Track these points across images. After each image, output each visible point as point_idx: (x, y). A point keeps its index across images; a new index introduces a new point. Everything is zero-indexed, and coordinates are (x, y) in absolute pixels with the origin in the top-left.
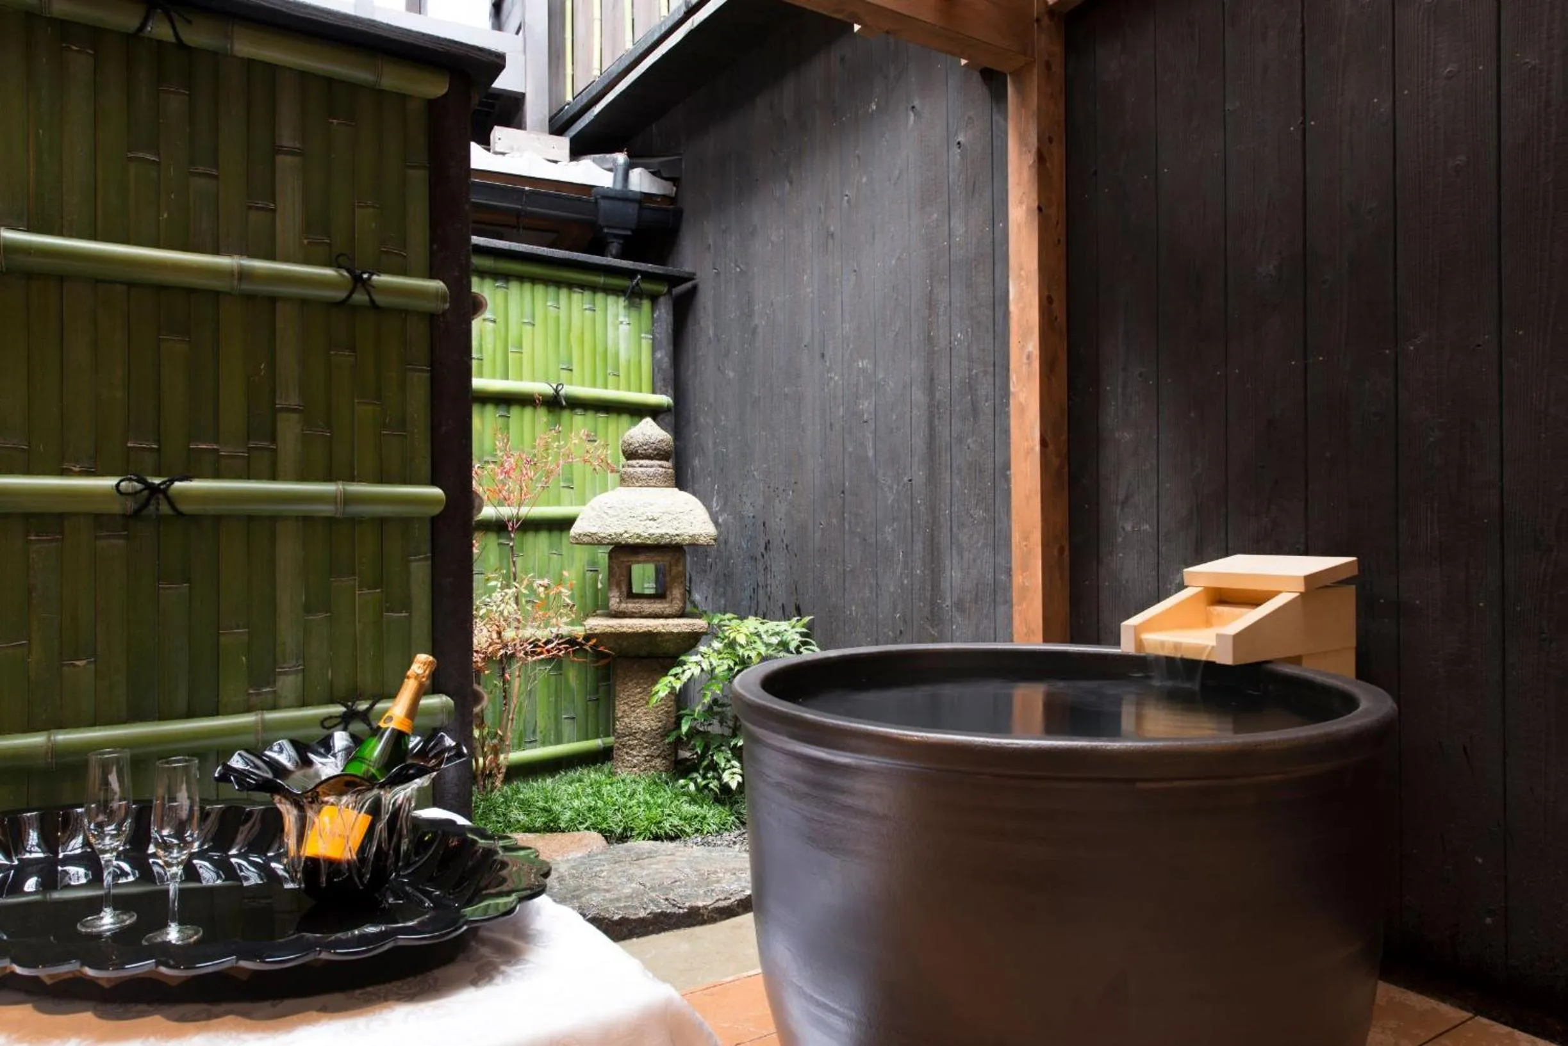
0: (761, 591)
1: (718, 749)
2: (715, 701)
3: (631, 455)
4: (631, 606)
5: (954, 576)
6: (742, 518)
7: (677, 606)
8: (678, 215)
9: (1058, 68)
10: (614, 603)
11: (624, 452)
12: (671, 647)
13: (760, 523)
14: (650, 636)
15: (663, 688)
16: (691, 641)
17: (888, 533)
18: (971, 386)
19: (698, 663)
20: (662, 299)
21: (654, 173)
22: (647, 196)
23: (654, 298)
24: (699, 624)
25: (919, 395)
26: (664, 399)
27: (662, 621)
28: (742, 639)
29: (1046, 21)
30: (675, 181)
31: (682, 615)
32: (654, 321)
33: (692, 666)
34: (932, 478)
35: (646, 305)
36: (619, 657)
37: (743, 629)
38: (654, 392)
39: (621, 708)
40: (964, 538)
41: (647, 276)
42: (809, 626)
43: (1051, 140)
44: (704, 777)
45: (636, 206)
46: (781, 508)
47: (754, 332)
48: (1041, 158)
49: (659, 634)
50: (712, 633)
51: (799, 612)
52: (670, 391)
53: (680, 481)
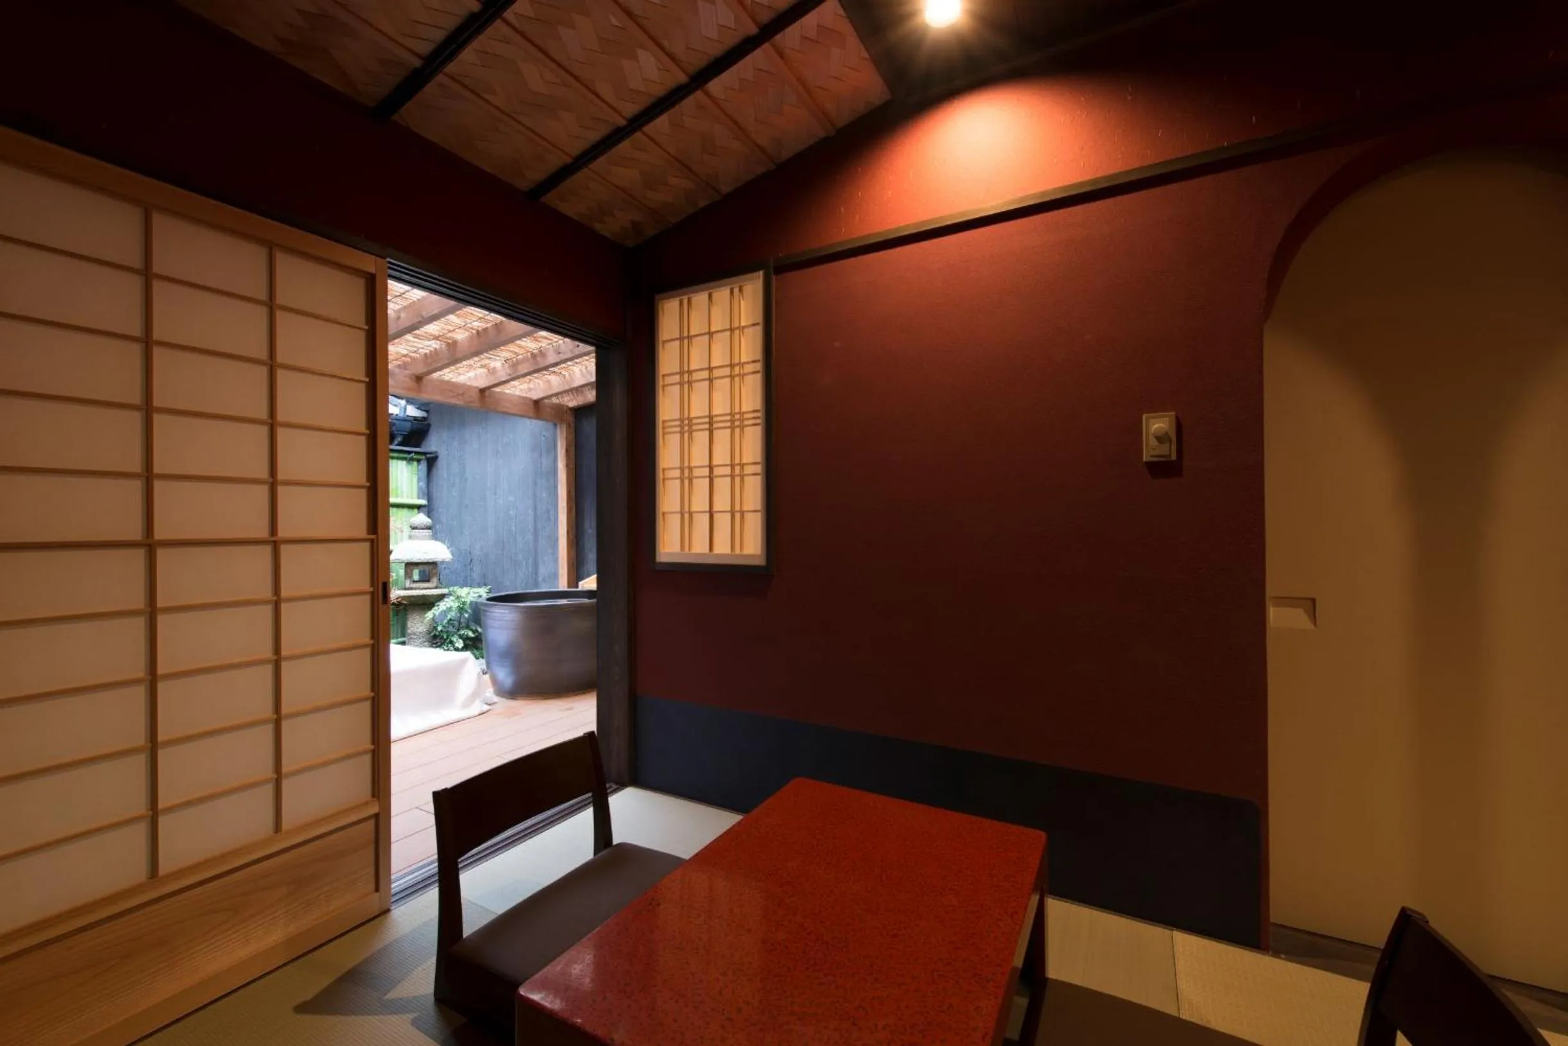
0: (468, 578)
1: (453, 636)
2: (450, 620)
3: (414, 528)
4: (415, 585)
5: (542, 571)
6: (459, 550)
7: (435, 584)
8: (429, 425)
9: (573, 425)
10: (408, 584)
11: (411, 527)
12: (432, 600)
13: (468, 552)
14: (424, 596)
15: (430, 615)
16: (441, 597)
17: (520, 557)
18: (548, 511)
19: (445, 605)
20: (422, 462)
21: (418, 408)
22: (415, 419)
23: (419, 461)
24: (445, 591)
25: (530, 512)
26: (423, 502)
27: (428, 591)
28: (463, 595)
29: (568, 412)
30: (427, 411)
31: (436, 588)
32: (418, 470)
33: (442, 606)
34: (536, 540)
35: (415, 463)
36: (410, 605)
37: (463, 592)
38: (419, 498)
39: (409, 624)
40: (546, 558)
41: (416, 453)
42: (490, 589)
43: (570, 446)
44: (447, 646)
45: (410, 423)
46: (478, 547)
47: (466, 479)
48: (567, 451)
49: (428, 596)
50: (450, 594)
51: (485, 585)
52: (426, 497)
53: (435, 537)
